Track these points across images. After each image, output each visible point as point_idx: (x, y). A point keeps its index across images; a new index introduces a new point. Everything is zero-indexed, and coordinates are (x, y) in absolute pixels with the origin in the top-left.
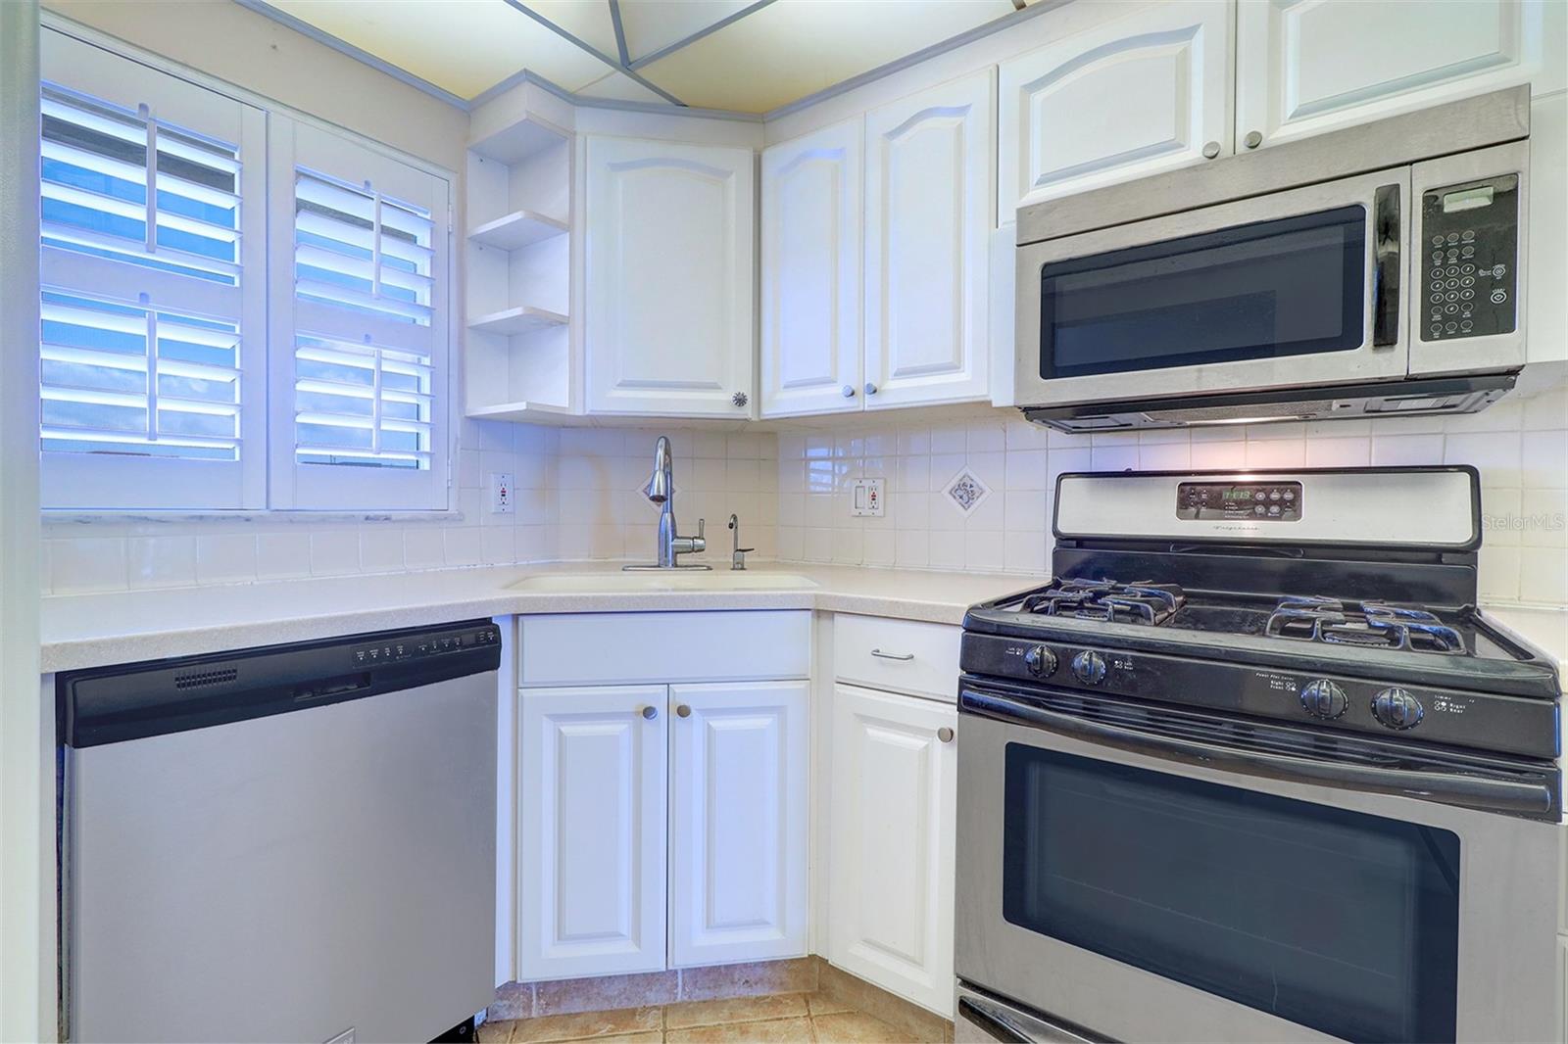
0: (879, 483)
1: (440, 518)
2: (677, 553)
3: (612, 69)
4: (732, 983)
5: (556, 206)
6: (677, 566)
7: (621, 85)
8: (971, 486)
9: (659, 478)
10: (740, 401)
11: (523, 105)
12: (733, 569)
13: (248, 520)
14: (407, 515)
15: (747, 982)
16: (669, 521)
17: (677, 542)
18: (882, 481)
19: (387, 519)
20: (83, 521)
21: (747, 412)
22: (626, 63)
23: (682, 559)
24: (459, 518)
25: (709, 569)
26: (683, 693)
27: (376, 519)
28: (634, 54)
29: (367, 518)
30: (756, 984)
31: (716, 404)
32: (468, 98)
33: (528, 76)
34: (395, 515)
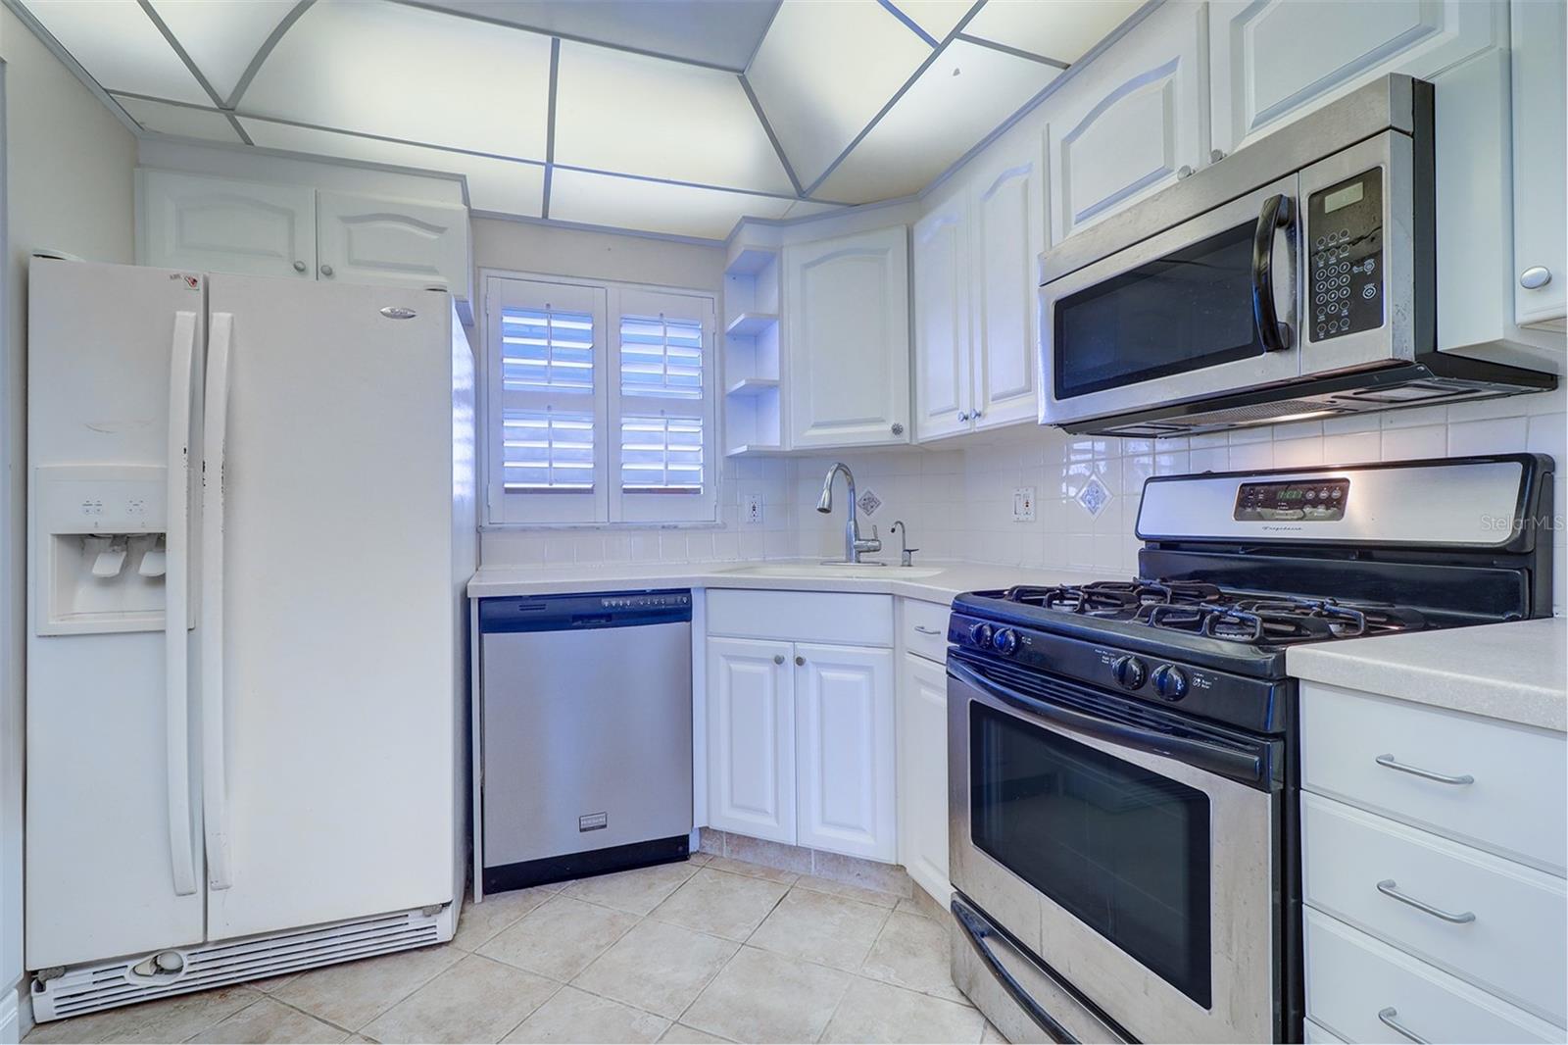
0: (1031, 491)
1: (709, 527)
2: (860, 552)
3: (793, 201)
4: (849, 872)
5: (771, 306)
6: (859, 562)
7: (802, 207)
8: (1097, 492)
9: (826, 494)
10: (897, 430)
12: (903, 566)
13: (598, 528)
14: (688, 525)
15: (859, 875)
16: (853, 527)
17: (858, 542)
18: (1033, 489)
19: (675, 527)
20: (524, 530)
21: (905, 438)
22: (801, 194)
23: (863, 557)
24: (724, 526)
25: (884, 565)
26: (803, 649)
27: (669, 527)
28: (806, 184)
29: (663, 527)
30: (866, 878)
31: (878, 433)
32: (723, 239)
33: (748, 220)
34: (681, 525)
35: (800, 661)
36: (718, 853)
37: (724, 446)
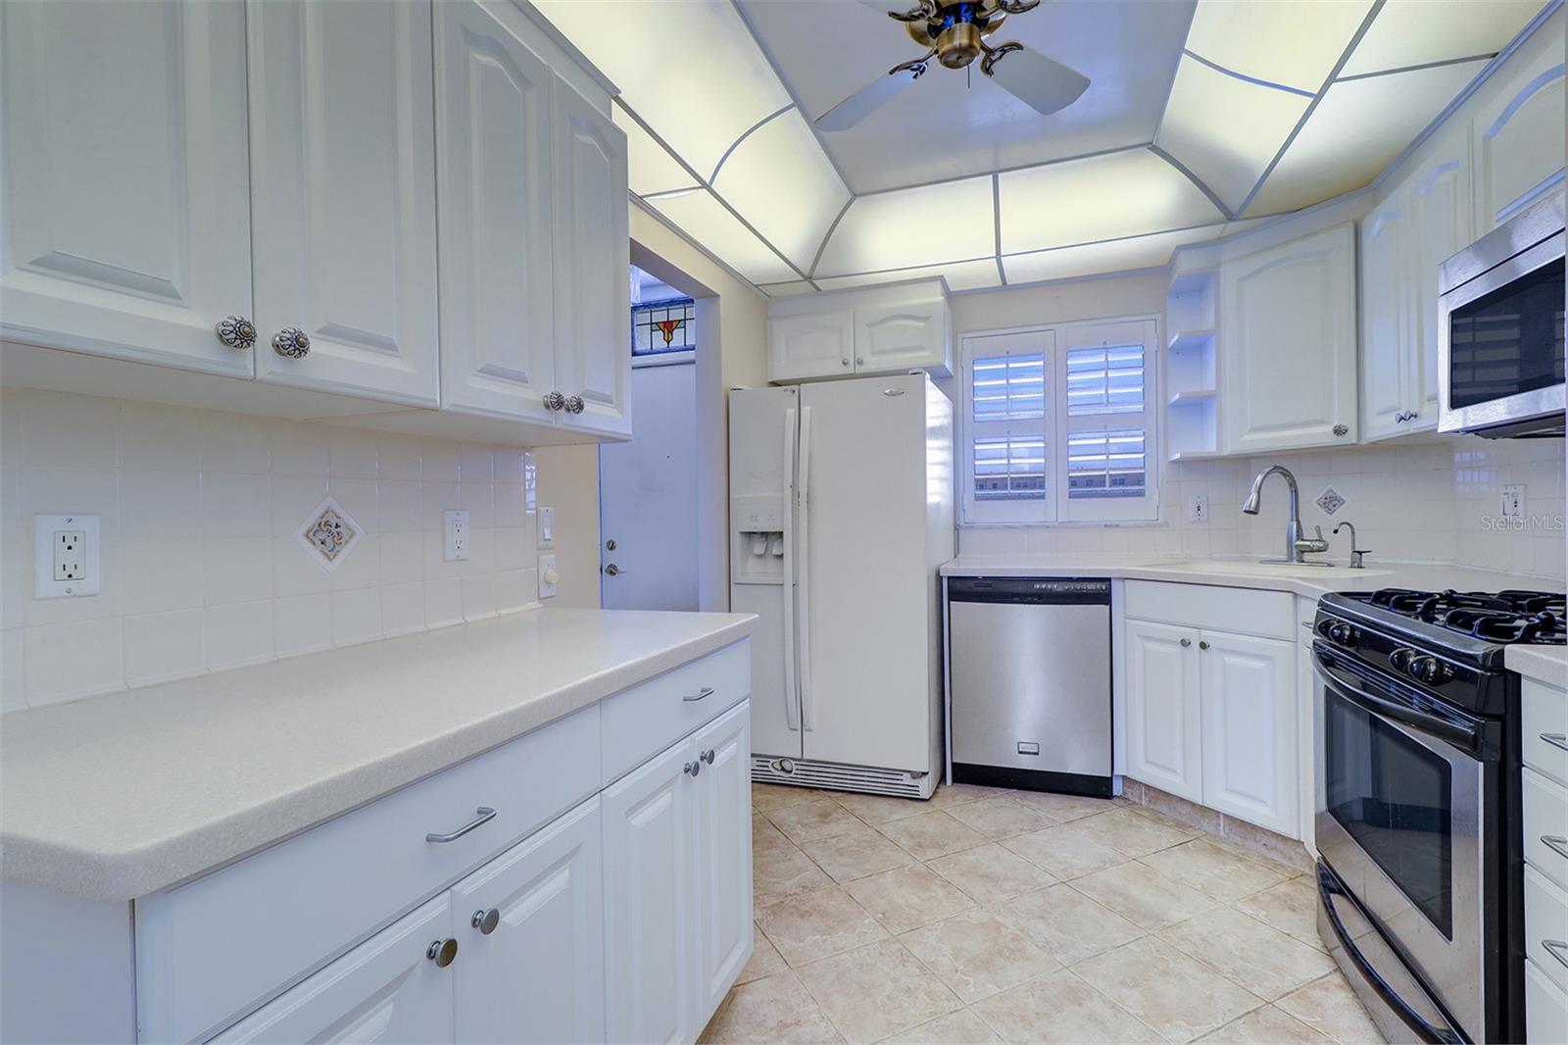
0: (1520, 490)
1: (1150, 526)
2: (1303, 552)
4: (1255, 840)
5: (1210, 322)
6: (1303, 562)
9: (1254, 496)
10: (1339, 431)
11: (1187, 265)
12: (1351, 567)
13: (1048, 527)
14: (1131, 523)
15: (1265, 844)
16: (1295, 527)
17: (1299, 543)
18: (1522, 487)
19: (1117, 526)
21: (1351, 438)
22: (1230, 216)
23: (1307, 556)
24: (1167, 524)
25: (1329, 565)
27: (1111, 526)
28: (1234, 204)
29: (1106, 526)
30: (1272, 849)
31: (1320, 435)
32: (1165, 263)
33: (1181, 248)
34: (1122, 524)
35: (1203, 646)
36: (1137, 801)
37: (1166, 454)
